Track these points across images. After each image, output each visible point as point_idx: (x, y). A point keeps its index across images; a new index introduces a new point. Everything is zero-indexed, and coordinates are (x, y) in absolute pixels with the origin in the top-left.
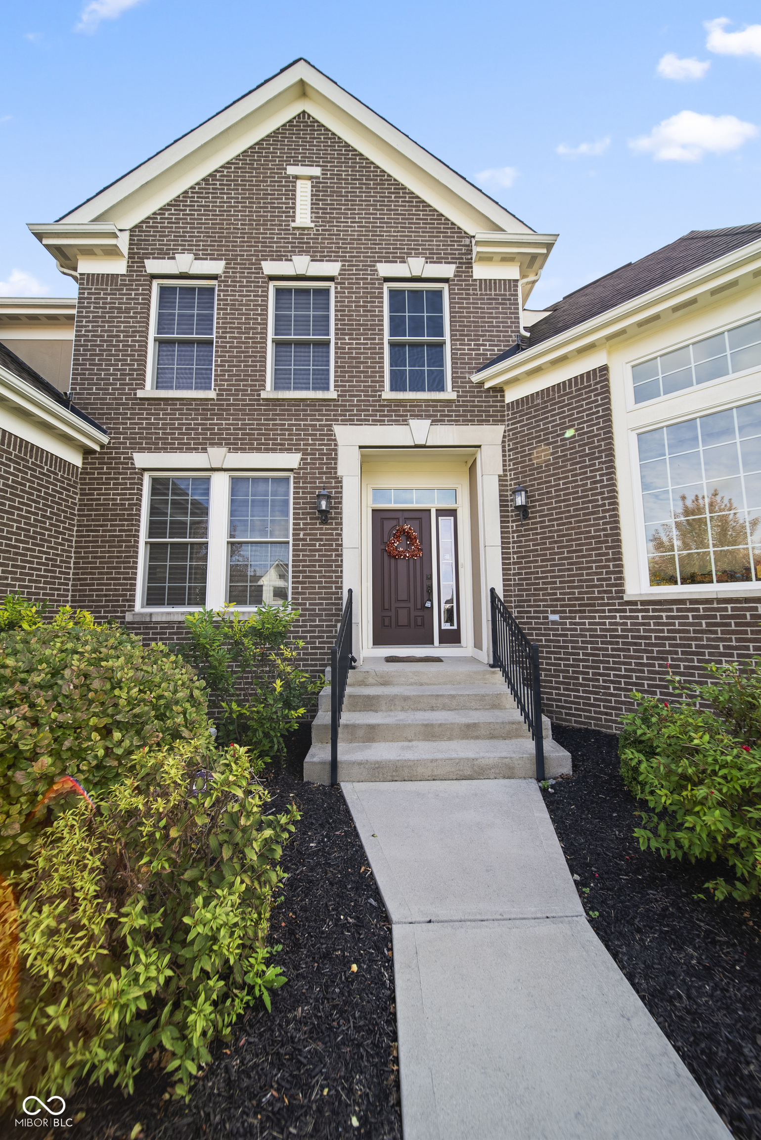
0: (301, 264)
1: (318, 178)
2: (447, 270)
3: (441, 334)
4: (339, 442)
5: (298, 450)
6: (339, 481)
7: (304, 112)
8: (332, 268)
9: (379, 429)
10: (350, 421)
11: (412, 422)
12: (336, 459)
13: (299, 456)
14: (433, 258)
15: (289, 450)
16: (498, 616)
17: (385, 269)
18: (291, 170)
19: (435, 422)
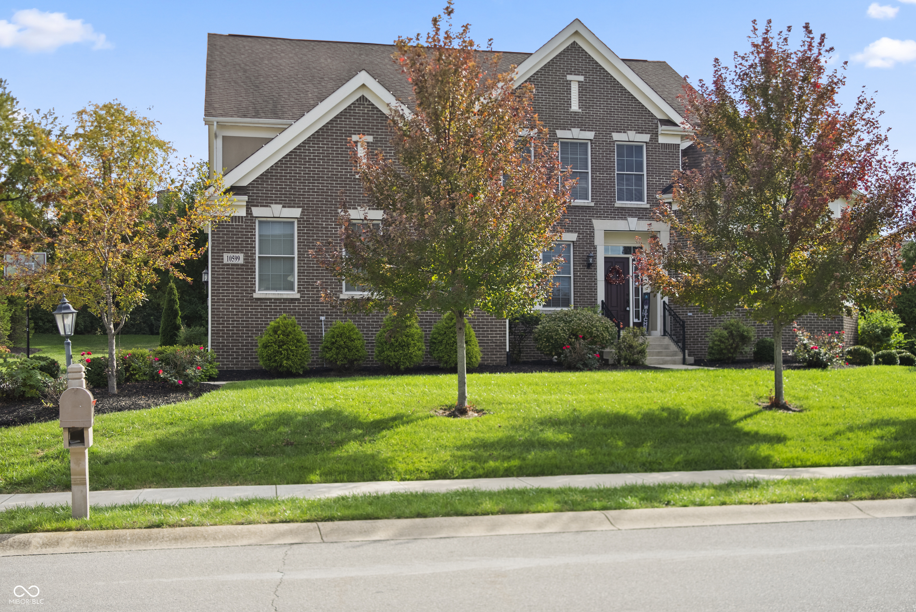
0: (576, 133)
1: (582, 82)
2: (646, 138)
3: (642, 171)
4: (595, 228)
5: (576, 232)
6: (595, 248)
7: (574, 42)
8: (590, 135)
9: (613, 222)
10: (599, 218)
11: (630, 219)
12: (593, 237)
13: (576, 235)
14: (640, 131)
15: (572, 232)
16: (667, 313)
17: (616, 136)
18: (569, 77)
19: (639, 219)
